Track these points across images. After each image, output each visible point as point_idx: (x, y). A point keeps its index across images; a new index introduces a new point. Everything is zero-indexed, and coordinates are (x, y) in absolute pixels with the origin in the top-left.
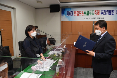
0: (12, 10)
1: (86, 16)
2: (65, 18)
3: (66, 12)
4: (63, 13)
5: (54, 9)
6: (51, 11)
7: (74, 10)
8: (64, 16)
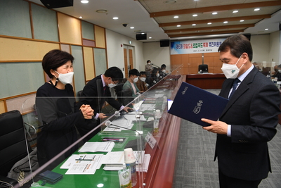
0: (132, 48)
1: (195, 49)
2: (175, 52)
3: (175, 46)
4: (172, 46)
5: (164, 44)
6: (161, 46)
7: (183, 43)
8: (173, 49)
